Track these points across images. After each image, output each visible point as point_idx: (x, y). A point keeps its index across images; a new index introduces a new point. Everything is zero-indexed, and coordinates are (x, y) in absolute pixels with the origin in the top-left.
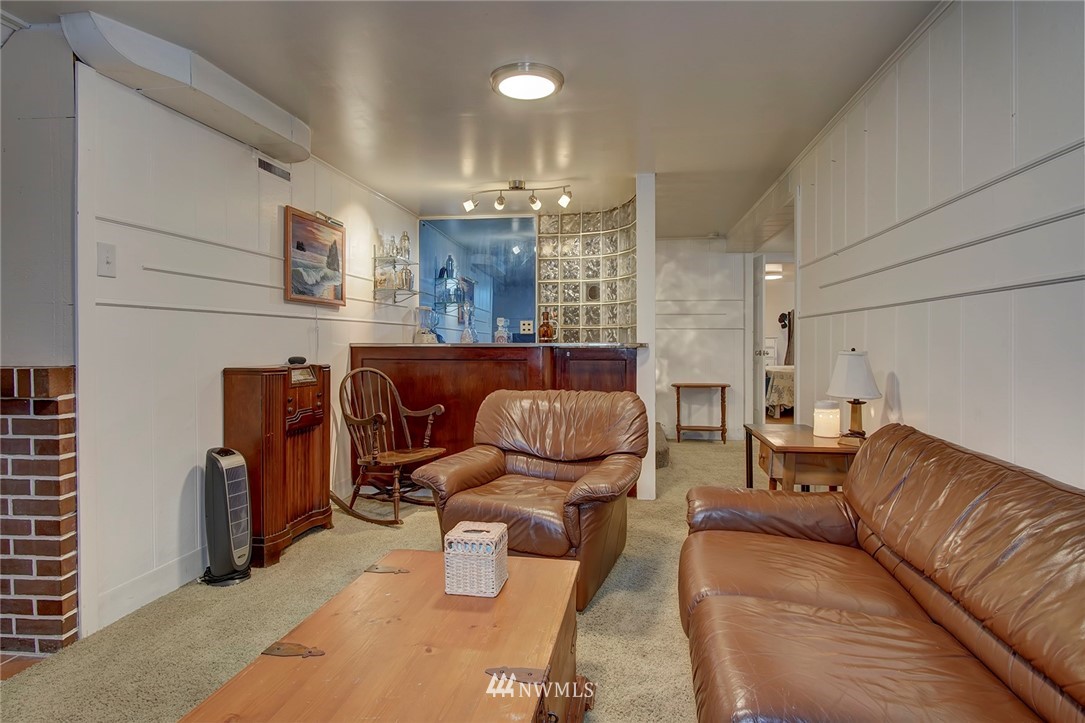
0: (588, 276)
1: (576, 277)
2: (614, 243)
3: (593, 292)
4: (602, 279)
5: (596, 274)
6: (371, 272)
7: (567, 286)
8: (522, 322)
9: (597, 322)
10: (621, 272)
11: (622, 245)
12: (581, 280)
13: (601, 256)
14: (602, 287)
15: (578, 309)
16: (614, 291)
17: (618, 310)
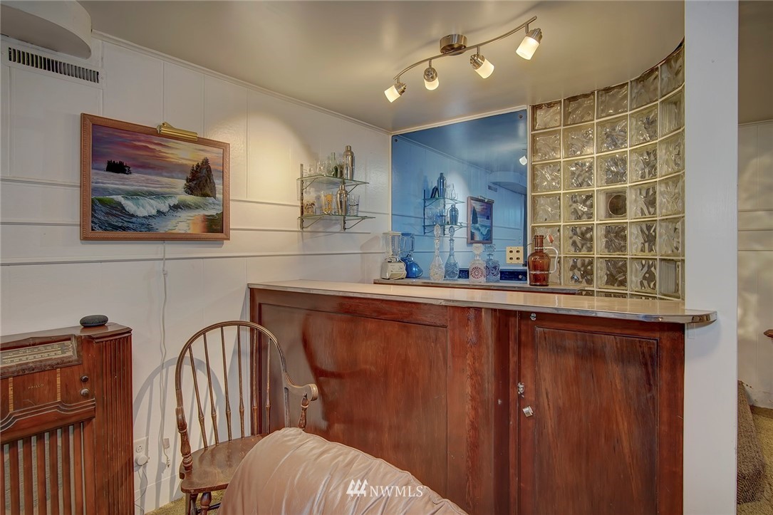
0: (609, 182)
1: (589, 185)
2: (650, 124)
3: (616, 205)
4: (630, 183)
5: (619, 176)
6: (297, 195)
7: (573, 198)
8: (508, 249)
9: (623, 248)
10: (663, 170)
11: (664, 128)
12: (598, 186)
13: (628, 149)
14: (631, 197)
15: (592, 229)
16: (651, 202)
17: (660, 230)
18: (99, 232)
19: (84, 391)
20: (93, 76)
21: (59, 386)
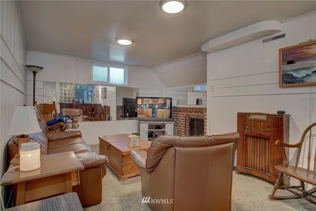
3: (65, 94)
18: (285, 85)
19: (268, 130)
20: (283, 36)
21: (262, 126)
